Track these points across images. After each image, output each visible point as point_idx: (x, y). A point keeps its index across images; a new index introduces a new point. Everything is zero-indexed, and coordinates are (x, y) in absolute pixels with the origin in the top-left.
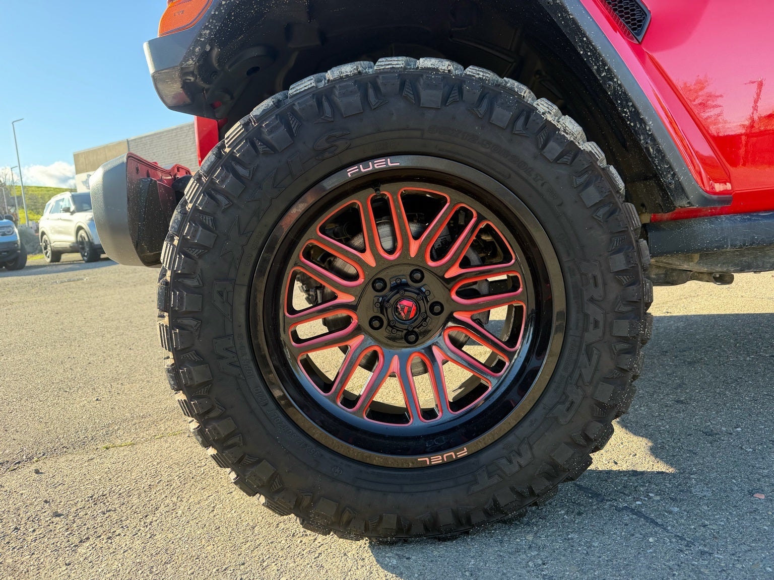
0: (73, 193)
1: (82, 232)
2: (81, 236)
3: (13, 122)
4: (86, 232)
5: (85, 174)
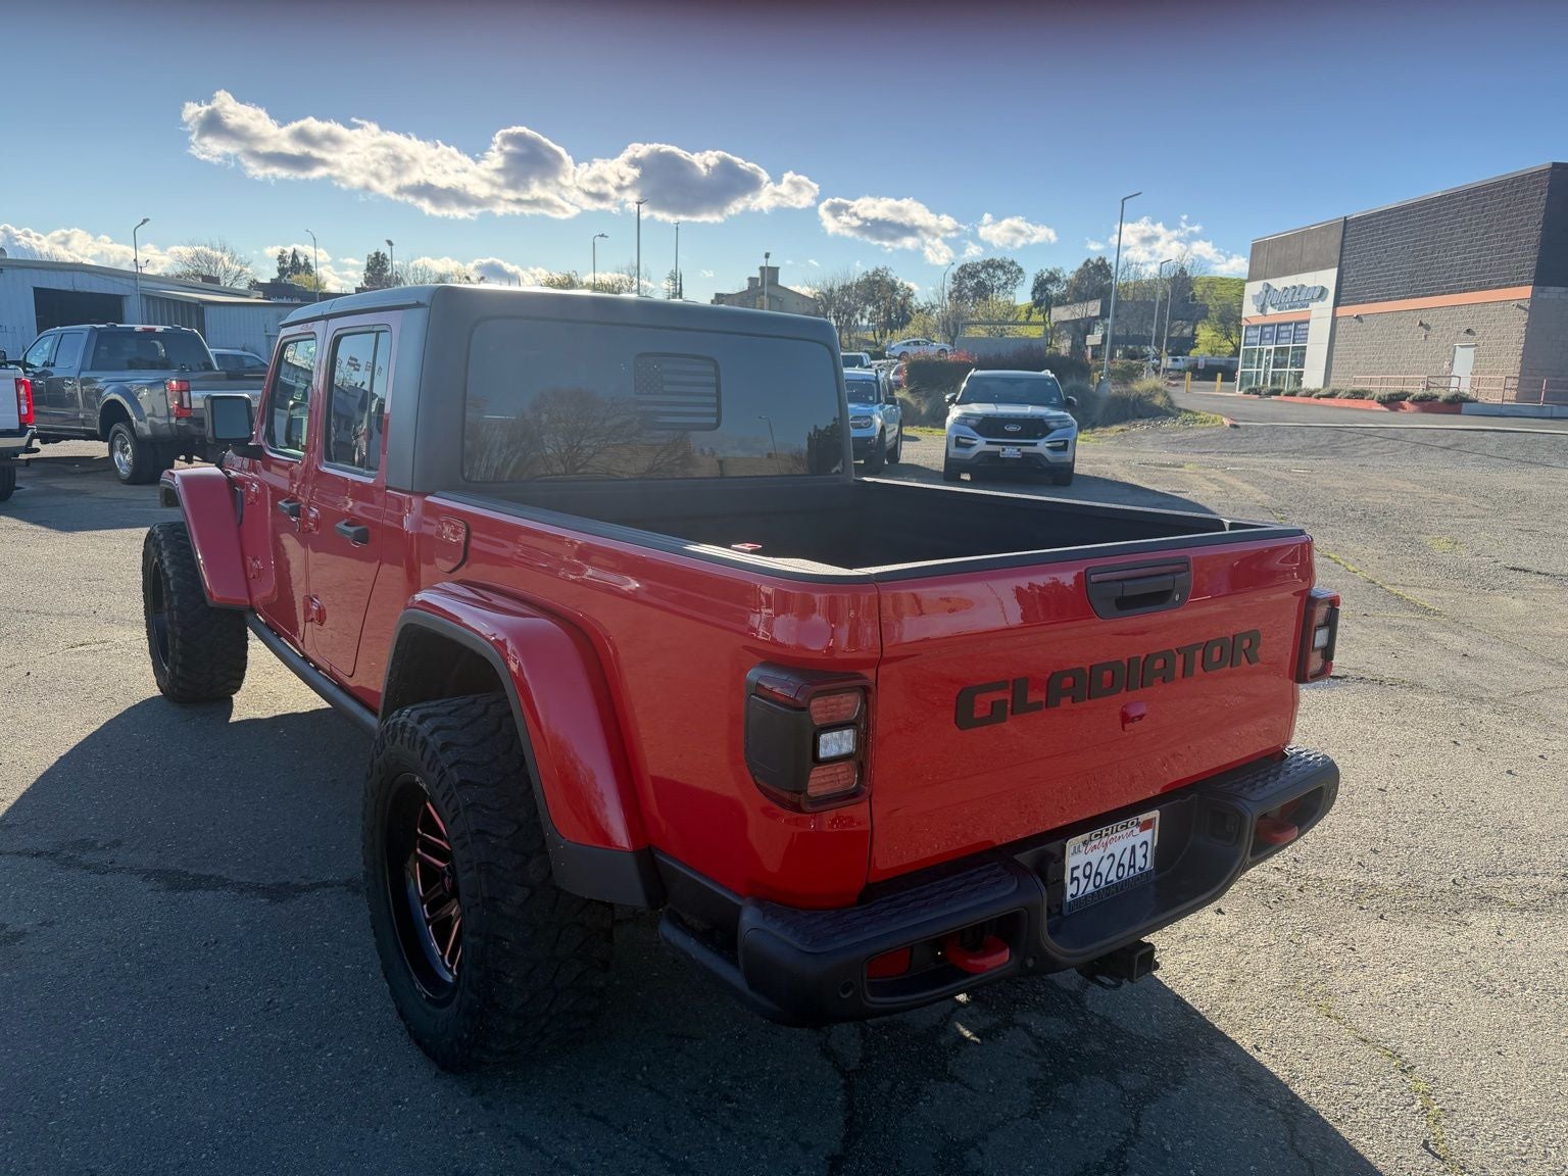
5: (1262, 282)
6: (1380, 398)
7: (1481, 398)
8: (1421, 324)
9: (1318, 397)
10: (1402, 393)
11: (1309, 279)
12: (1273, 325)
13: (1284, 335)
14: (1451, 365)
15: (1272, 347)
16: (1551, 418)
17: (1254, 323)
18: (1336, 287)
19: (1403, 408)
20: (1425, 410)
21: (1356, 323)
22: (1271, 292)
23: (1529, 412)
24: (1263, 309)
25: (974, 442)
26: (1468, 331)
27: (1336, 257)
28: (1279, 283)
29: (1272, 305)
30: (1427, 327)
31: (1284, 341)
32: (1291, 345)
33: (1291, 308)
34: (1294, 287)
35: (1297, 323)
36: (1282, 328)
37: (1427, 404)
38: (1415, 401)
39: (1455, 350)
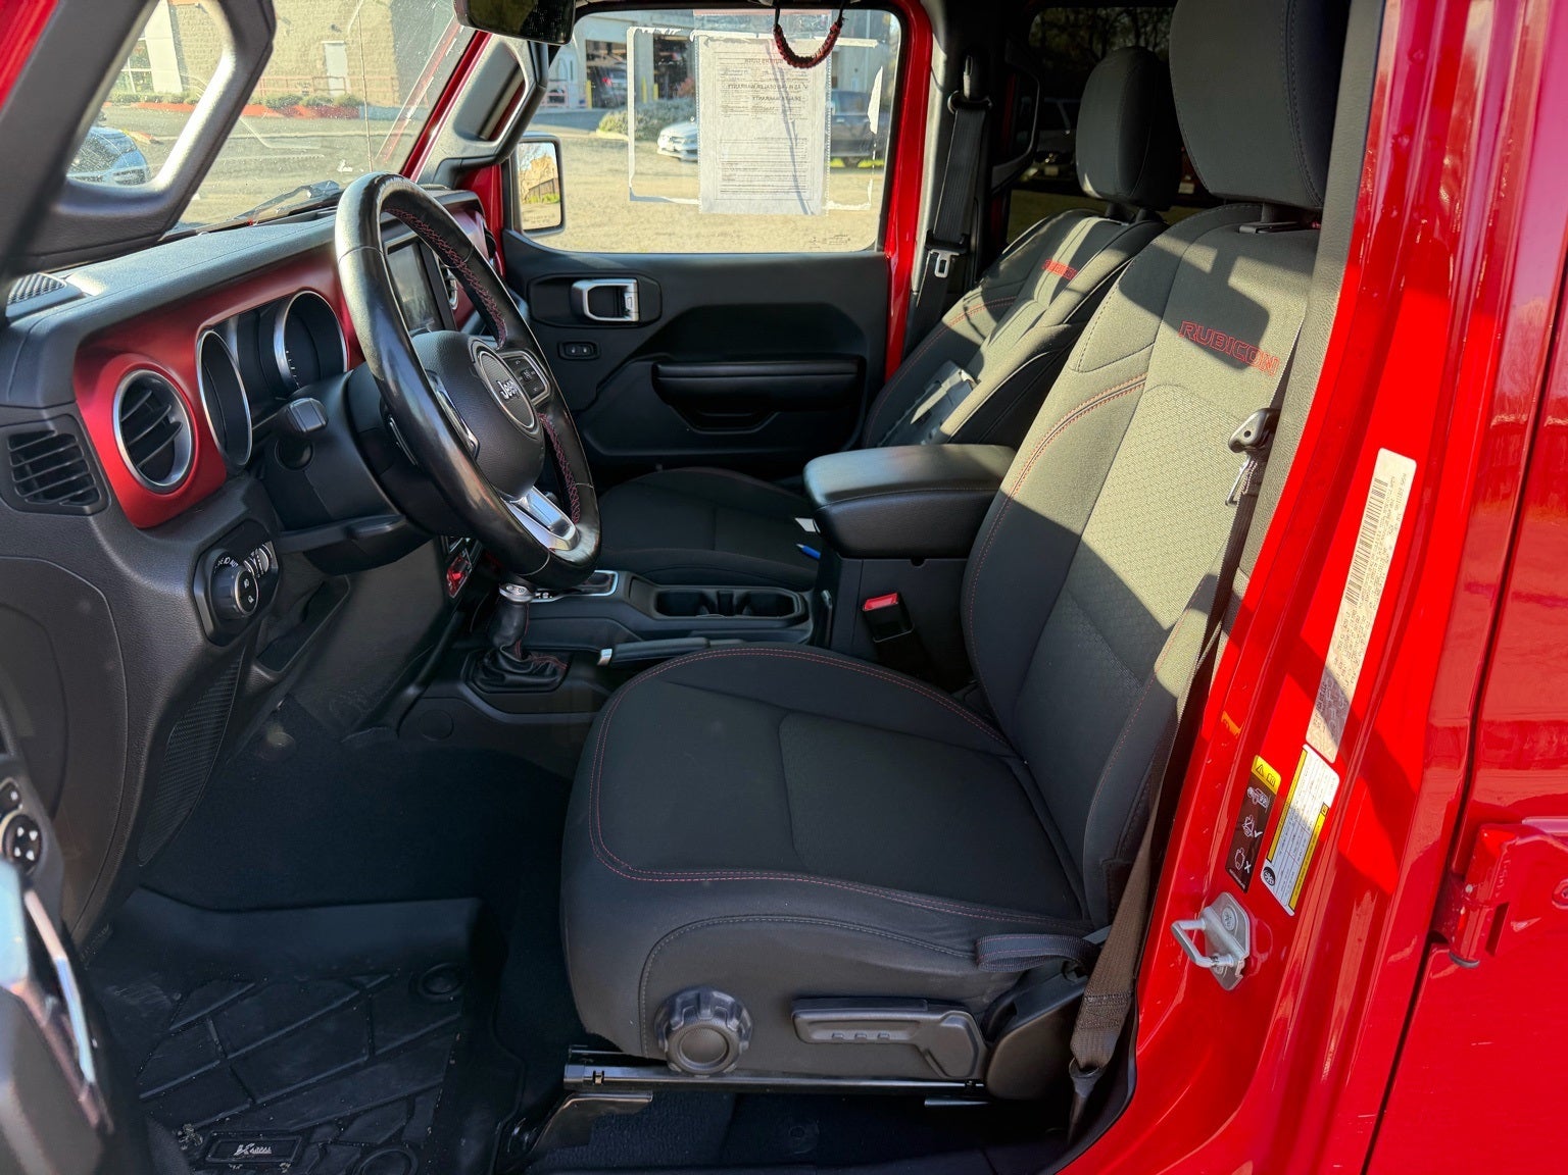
6: (269, 103)
7: (371, 100)
10: (295, 97)
14: (324, 64)
19: (298, 113)
20: (323, 115)
21: (201, 14)
26: (333, 27)
30: (286, 21)
37: (324, 110)
38: (308, 105)
39: (324, 49)
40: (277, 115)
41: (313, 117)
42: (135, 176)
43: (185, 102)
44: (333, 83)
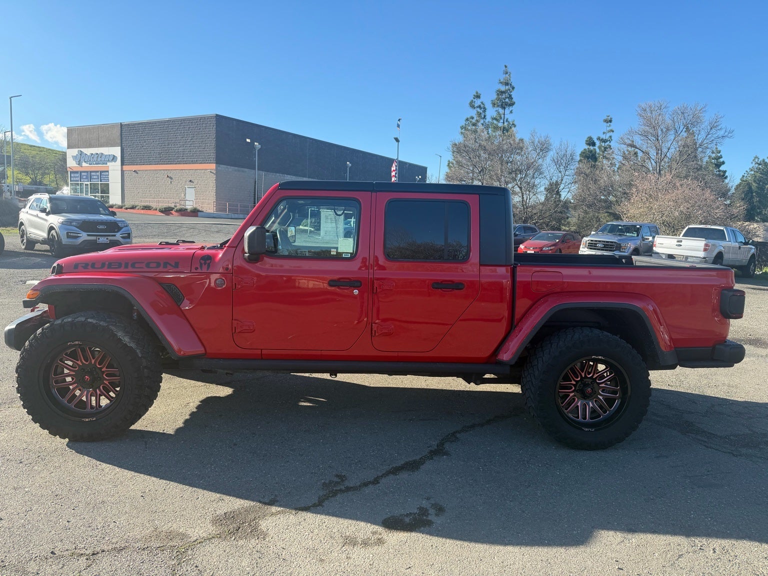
0: (51, 195)
1: (53, 232)
2: (52, 235)
3: (11, 98)
4: (56, 232)
5: (77, 150)
6: (160, 209)
7: (204, 210)
8: (168, 177)
9: (127, 209)
10: (169, 207)
11: (106, 151)
12: (87, 172)
13: (94, 177)
14: (185, 195)
15: (89, 183)
16: (232, 219)
17: (75, 170)
18: (121, 156)
19: (172, 214)
20: (183, 215)
21: (134, 174)
22: (83, 155)
23: (224, 216)
24: (79, 163)
25: (79, 235)
26: (190, 181)
27: (119, 141)
28: (88, 151)
29: (85, 162)
30: (171, 178)
31: (94, 180)
32: (100, 183)
33: (97, 164)
34: (97, 154)
35: (101, 172)
36: (93, 174)
37: (183, 212)
38: (177, 211)
39: (185, 189)
40: (162, 214)
41: (178, 216)
42: (127, 235)
43: (123, 208)
44: (187, 203)
